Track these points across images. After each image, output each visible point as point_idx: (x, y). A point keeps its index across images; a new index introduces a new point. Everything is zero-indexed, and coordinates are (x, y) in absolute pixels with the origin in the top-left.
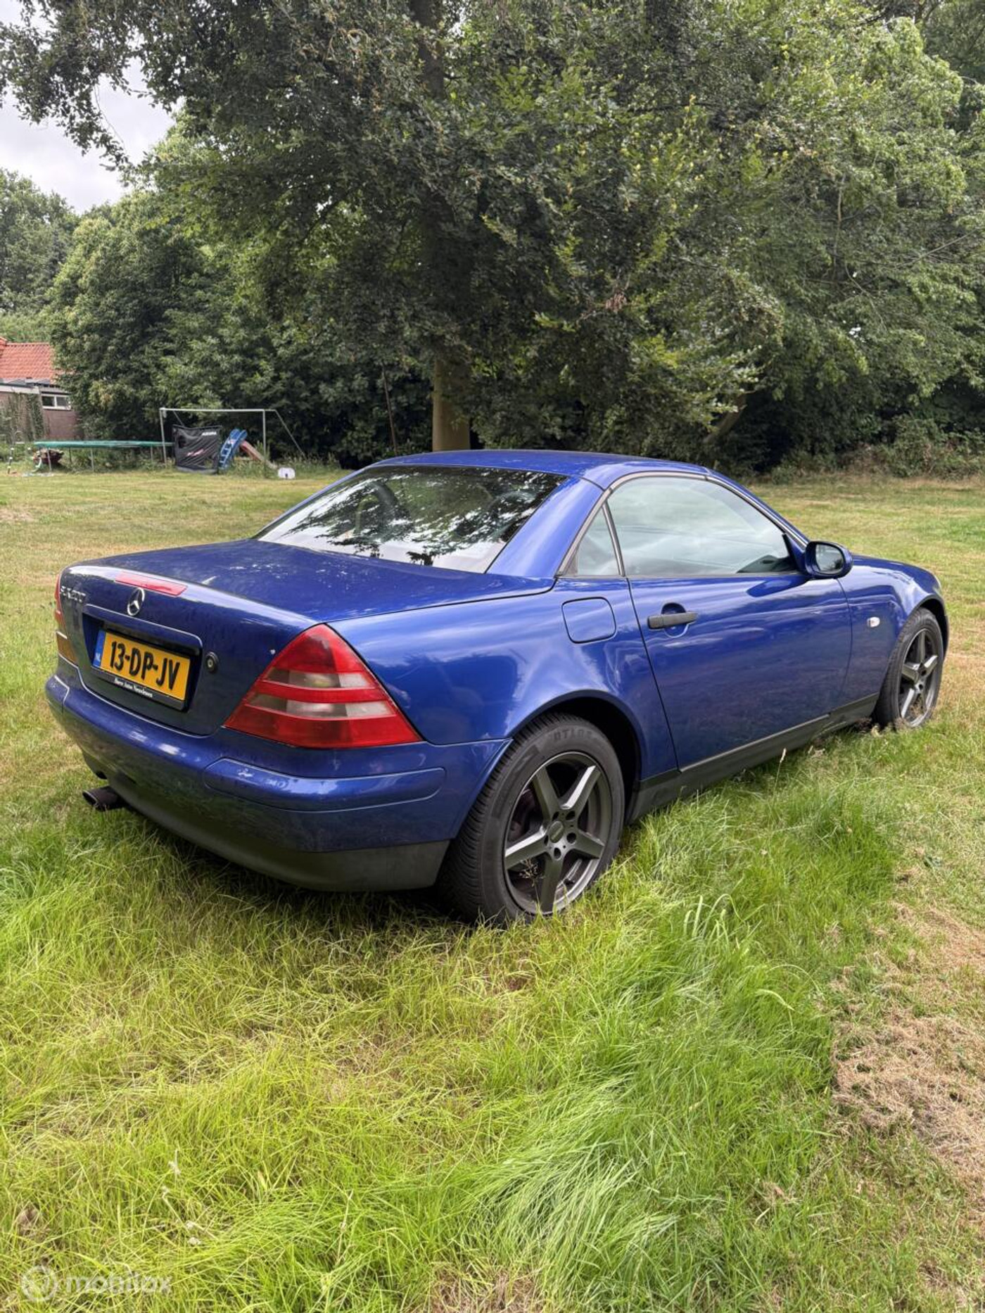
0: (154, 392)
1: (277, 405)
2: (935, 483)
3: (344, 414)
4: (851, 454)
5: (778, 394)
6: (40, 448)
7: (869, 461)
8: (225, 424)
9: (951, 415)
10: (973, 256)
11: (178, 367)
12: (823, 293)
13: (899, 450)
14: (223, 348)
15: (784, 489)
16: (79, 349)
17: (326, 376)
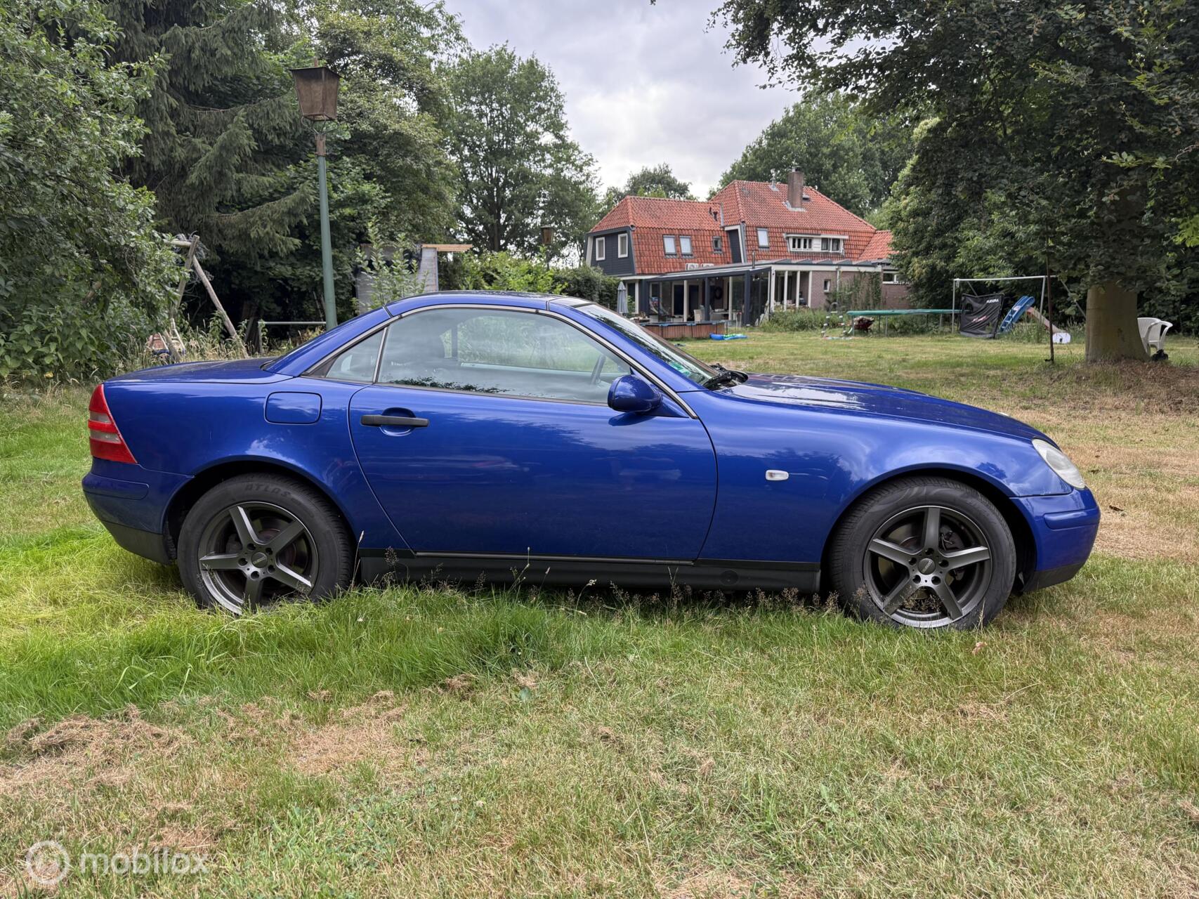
6: (854, 316)
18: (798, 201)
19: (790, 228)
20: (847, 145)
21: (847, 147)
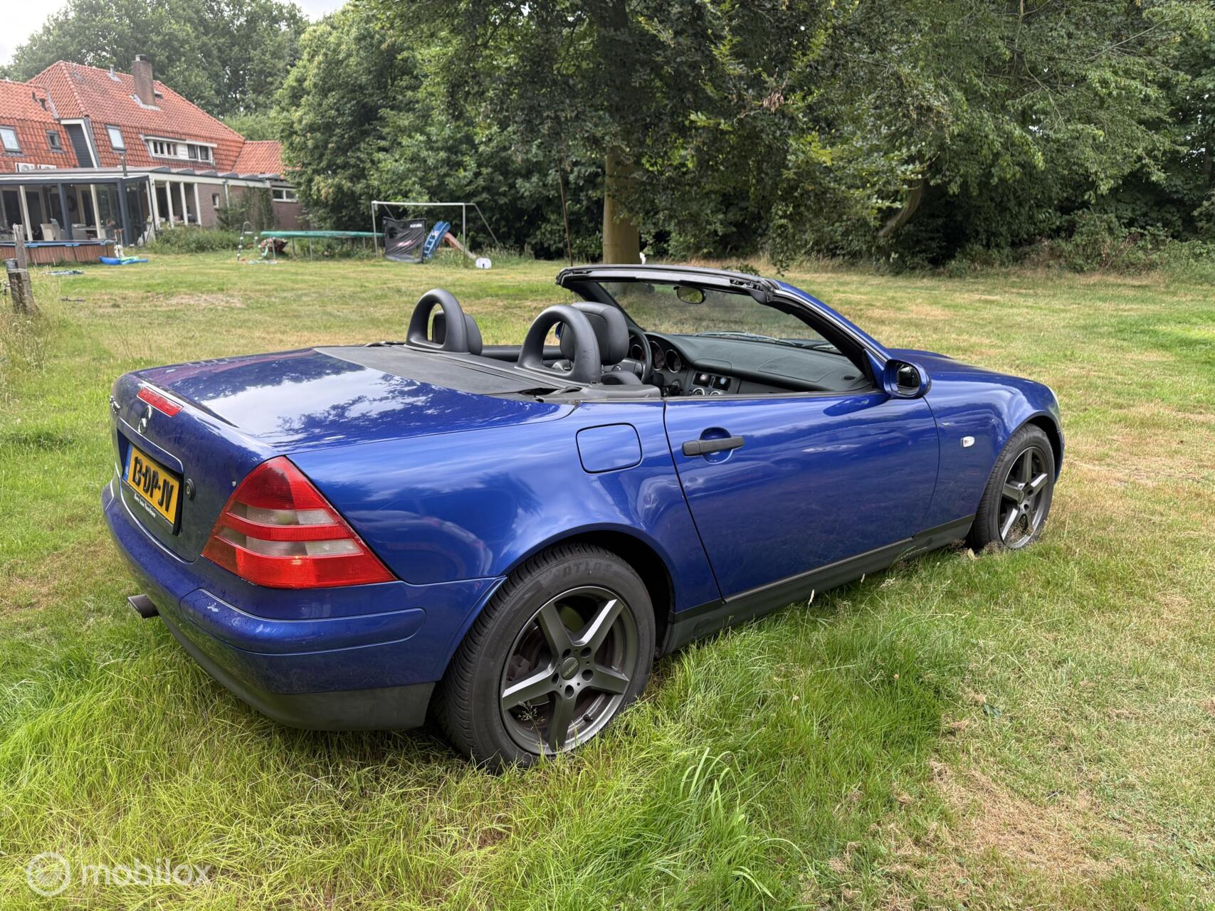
0: (368, 186)
1: (478, 199)
2: (1112, 278)
3: (538, 208)
4: (1027, 249)
5: (954, 189)
6: (266, 237)
7: (1045, 255)
8: (431, 217)
9: (1133, 210)
10: (1160, 49)
11: (389, 163)
12: (1002, 87)
13: (1077, 245)
14: (430, 144)
15: (956, 283)
16: (303, 147)
17: (523, 172)
18: (150, 97)
19: (147, 129)
20: (181, 35)
21: (181, 38)
